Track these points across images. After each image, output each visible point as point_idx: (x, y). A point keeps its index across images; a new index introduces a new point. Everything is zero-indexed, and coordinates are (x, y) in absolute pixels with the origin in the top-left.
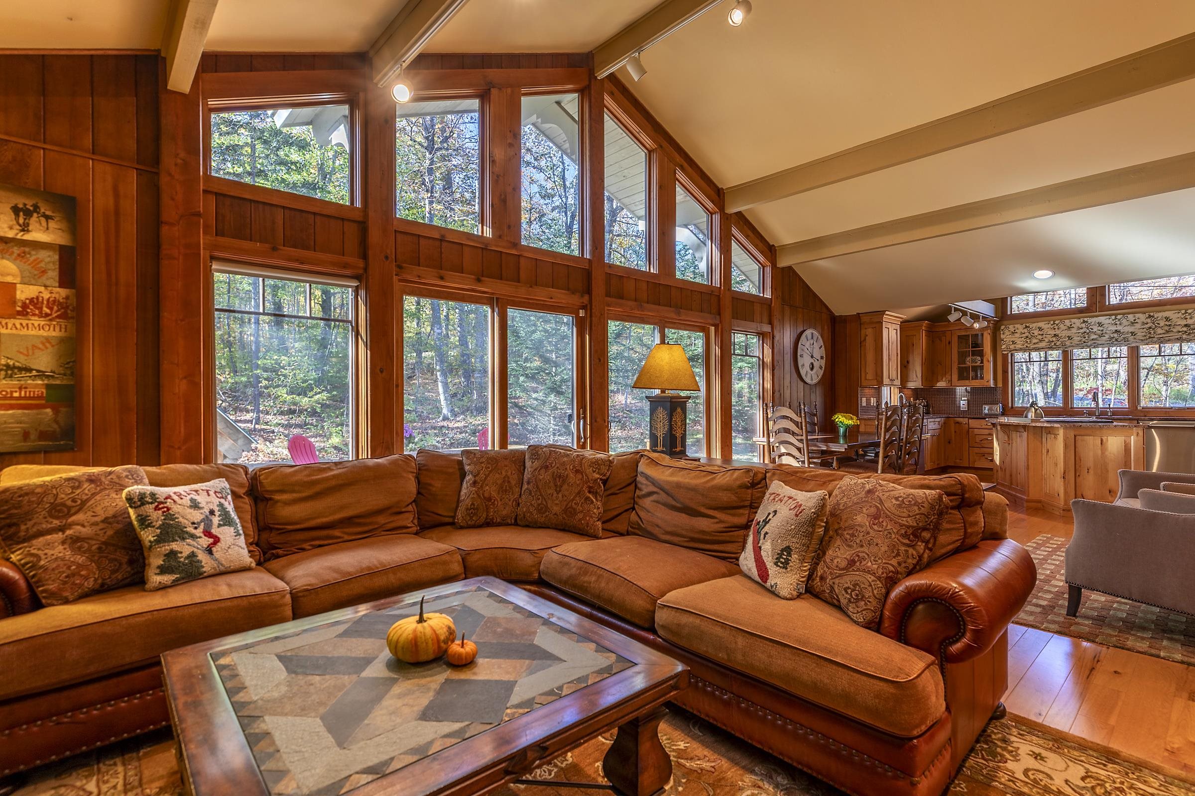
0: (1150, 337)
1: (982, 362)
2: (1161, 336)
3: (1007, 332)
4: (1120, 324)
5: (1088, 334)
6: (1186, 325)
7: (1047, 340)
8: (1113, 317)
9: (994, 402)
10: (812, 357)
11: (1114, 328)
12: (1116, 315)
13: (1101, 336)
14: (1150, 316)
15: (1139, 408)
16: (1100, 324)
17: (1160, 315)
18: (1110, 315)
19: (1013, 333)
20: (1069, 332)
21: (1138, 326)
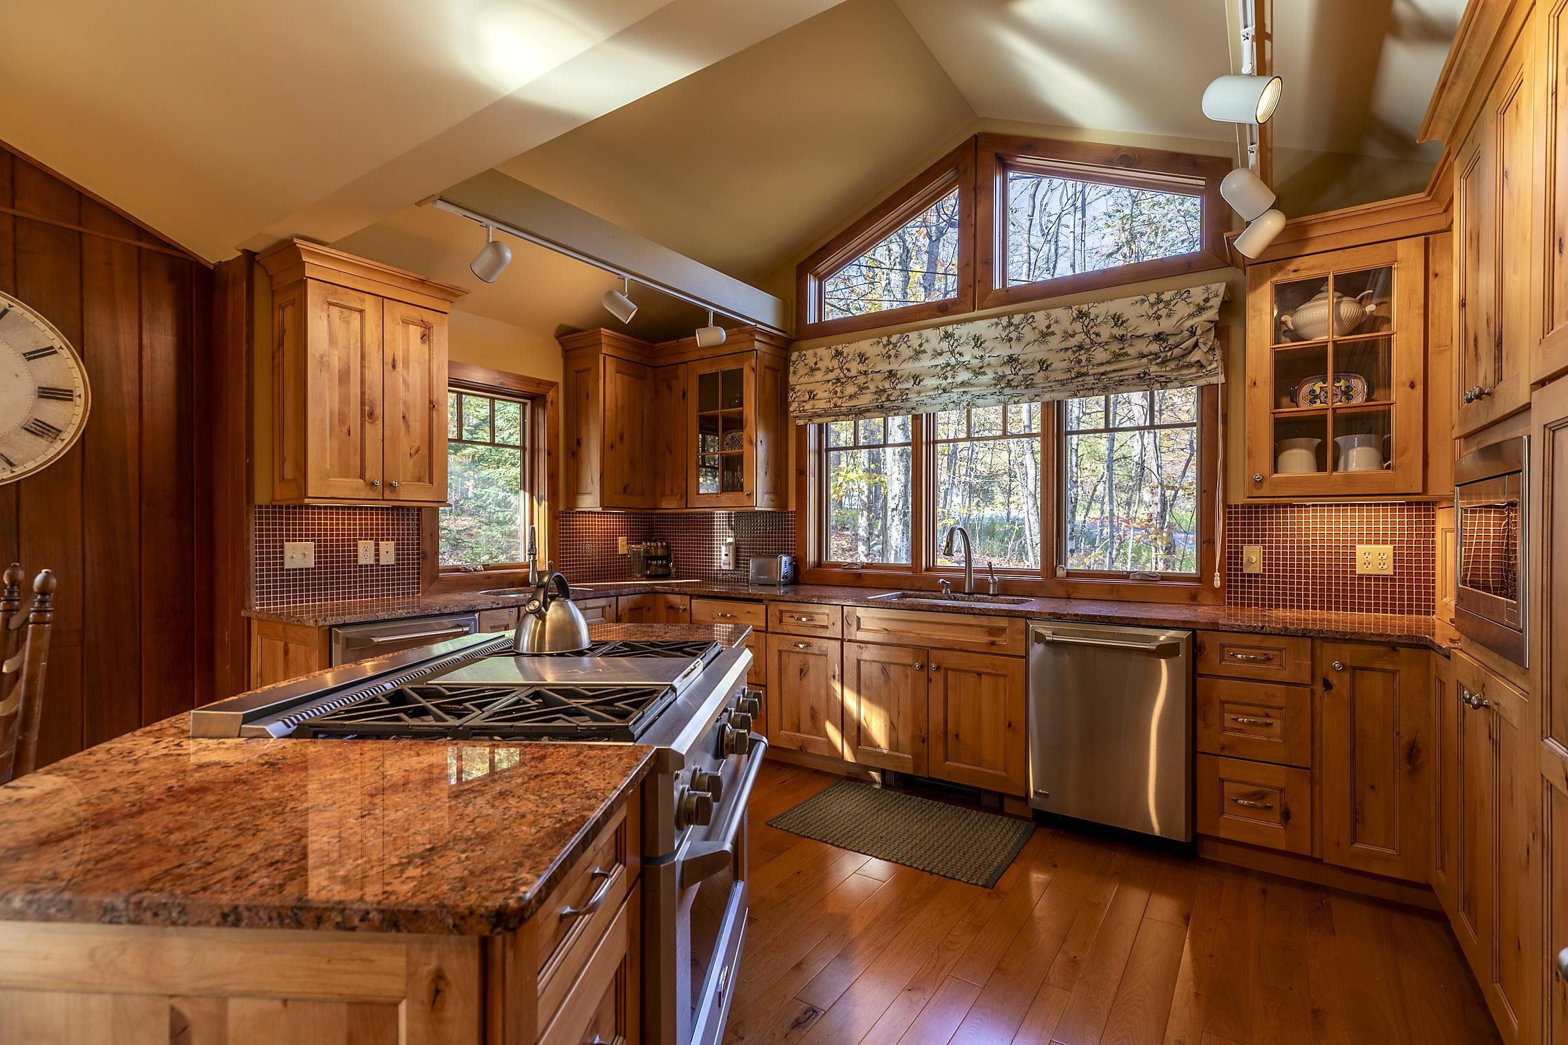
1: (741, 446)
2: (1102, 369)
3: (802, 370)
4: (1018, 339)
5: (953, 367)
6: (1159, 337)
7: (872, 388)
8: (1005, 320)
11: (1004, 351)
12: (1010, 315)
13: (979, 371)
14: (1082, 315)
15: (1060, 573)
16: (978, 342)
17: (1101, 311)
18: (999, 316)
19: (813, 370)
20: (917, 364)
21: (1055, 342)
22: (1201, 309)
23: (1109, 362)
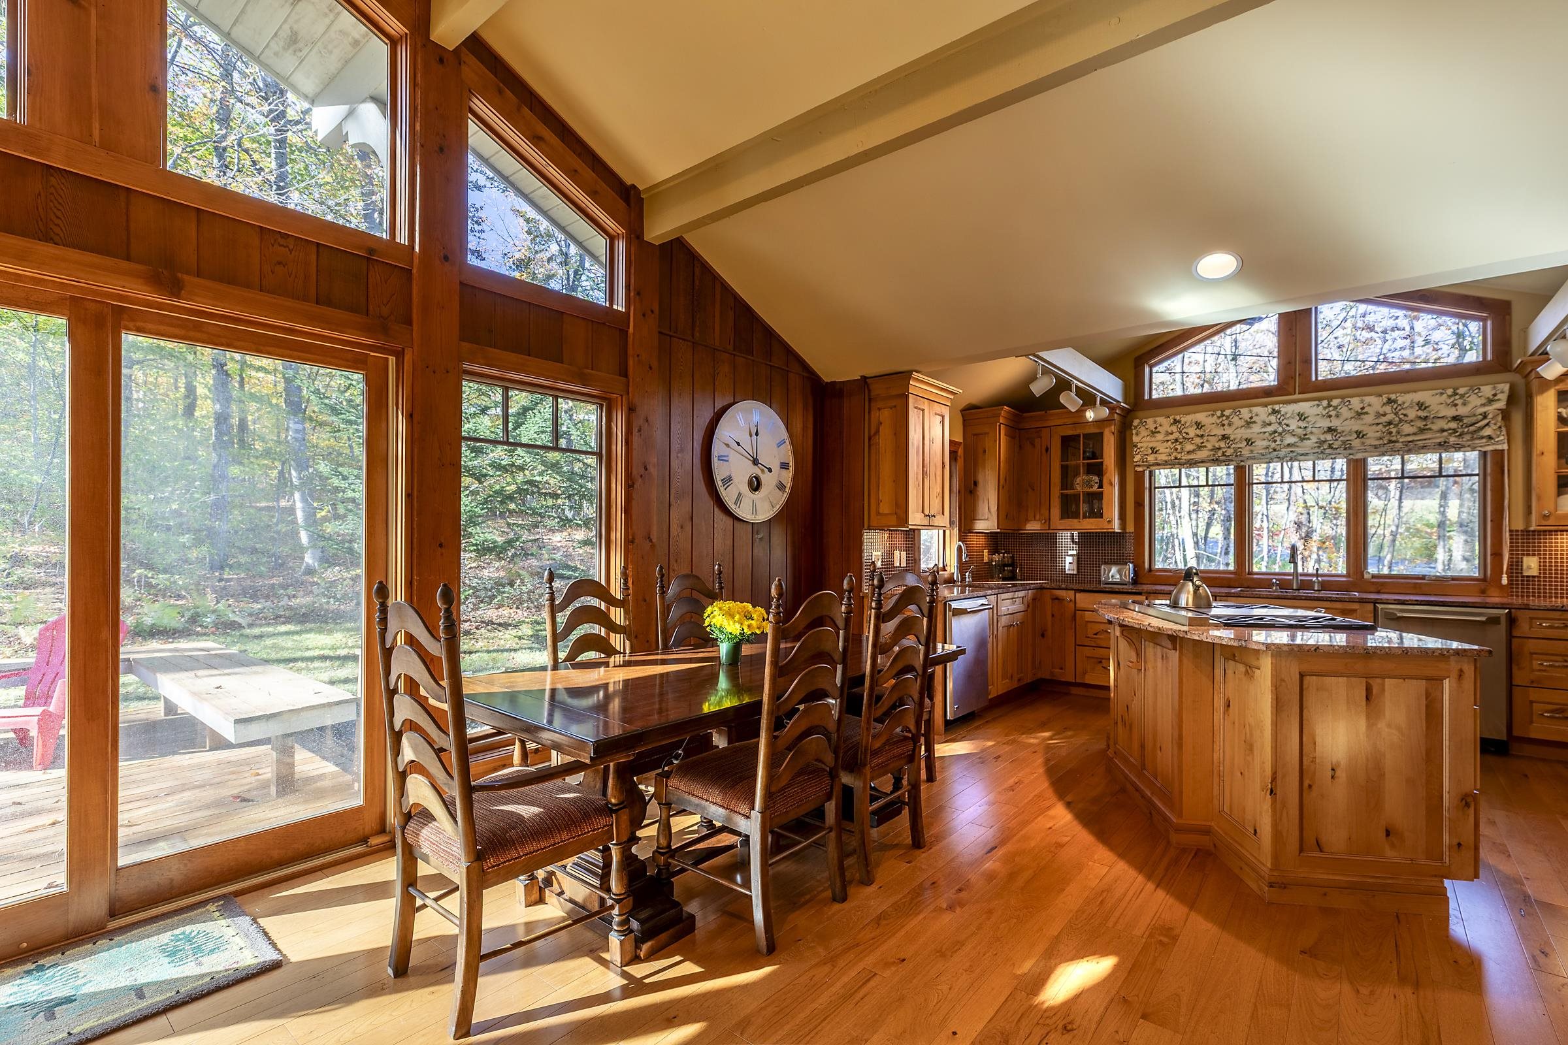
0: (1390, 442)
1: (1101, 486)
2: (1410, 438)
3: (1143, 432)
4: (1337, 416)
5: (1280, 434)
6: (1455, 418)
7: (1209, 446)
8: (1325, 403)
9: (1121, 561)
10: (755, 462)
11: (1326, 423)
12: (1330, 399)
13: (1304, 438)
14: (1390, 401)
15: (1366, 576)
16: (1302, 417)
17: (1407, 399)
18: (1320, 399)
19: (1153, 433)
20: (1249, 431)
21: (1369, 419)
22: (1490, 401)
23: (1414, 434)
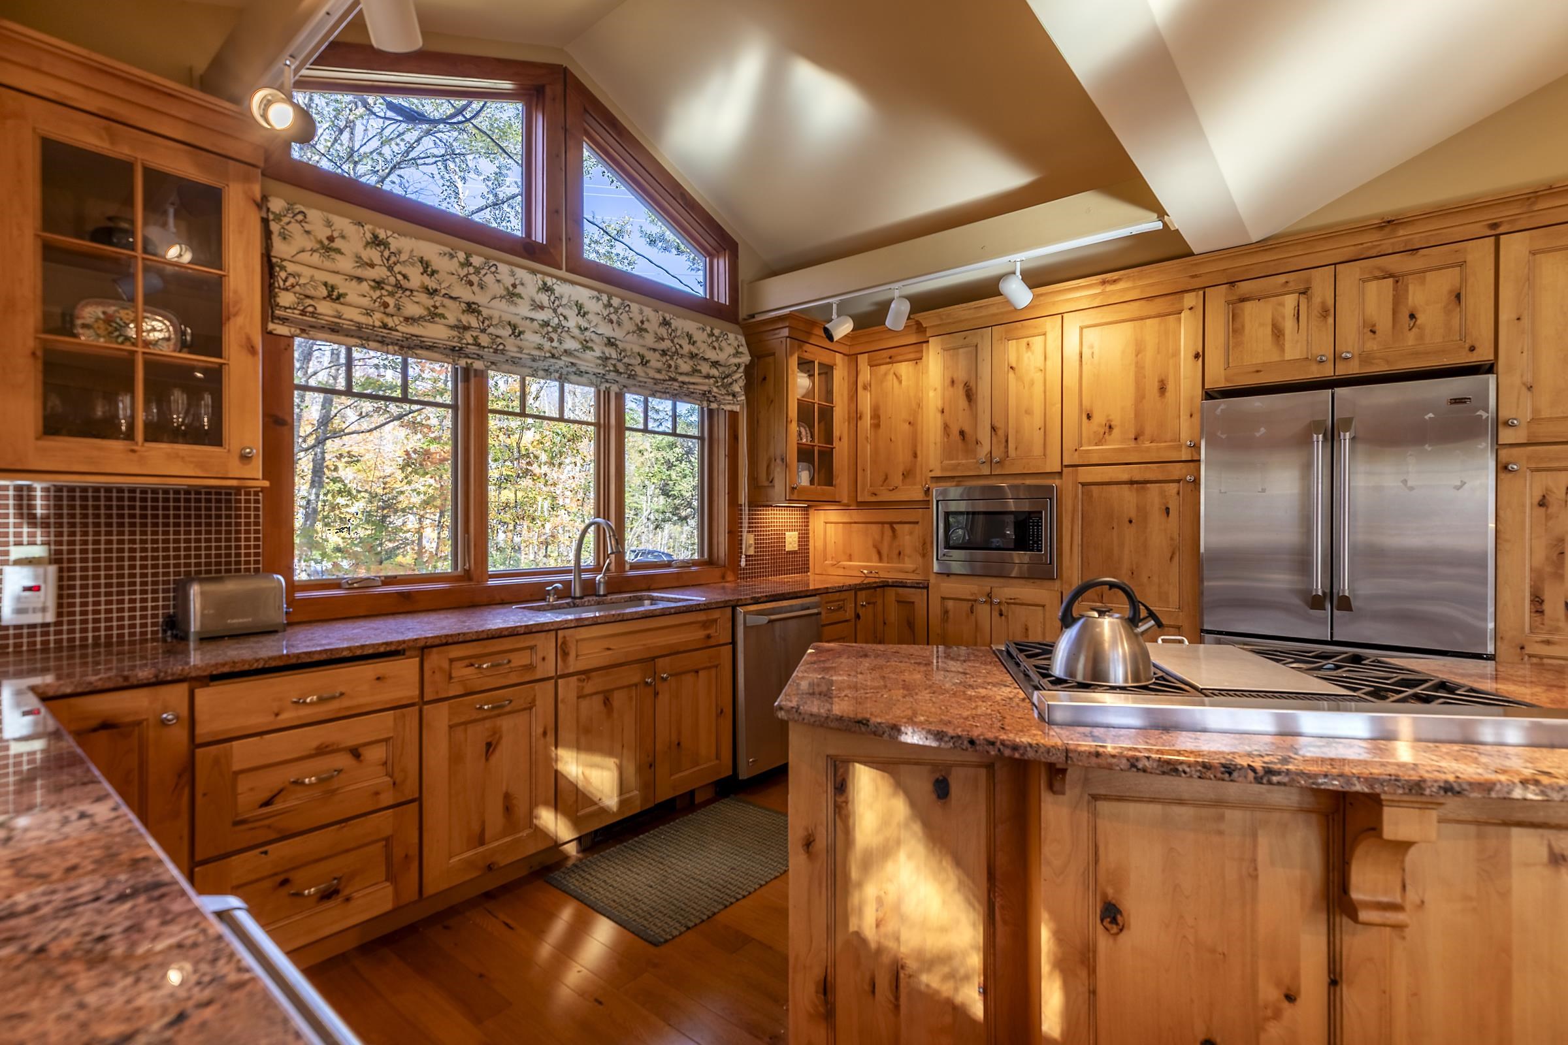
3: (298, 235)
16: (582, 312)
20: (512, 309)
